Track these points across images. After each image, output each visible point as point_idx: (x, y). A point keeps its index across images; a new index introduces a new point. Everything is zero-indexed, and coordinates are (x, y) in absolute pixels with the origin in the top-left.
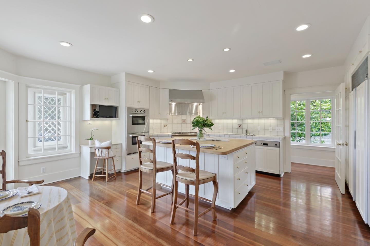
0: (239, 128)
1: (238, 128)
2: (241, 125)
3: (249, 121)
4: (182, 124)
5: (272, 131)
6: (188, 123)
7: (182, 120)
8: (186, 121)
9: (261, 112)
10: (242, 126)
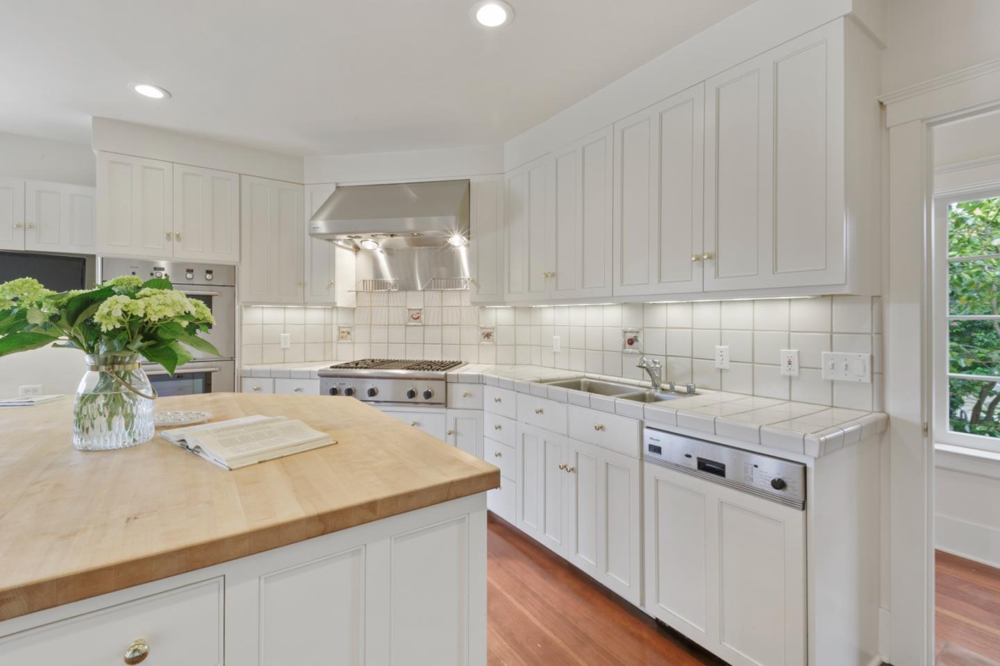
0: (630, 349)
1: (625, 348)
2: (638, 332)
3: (673, 316)
4: (406, 326)
5: (795, 373)
6: (430, 323)
7: (409, 310)
8: (422, 316)
9: (710, 258)
10: (640, 339)
